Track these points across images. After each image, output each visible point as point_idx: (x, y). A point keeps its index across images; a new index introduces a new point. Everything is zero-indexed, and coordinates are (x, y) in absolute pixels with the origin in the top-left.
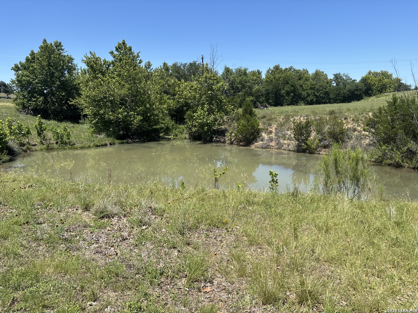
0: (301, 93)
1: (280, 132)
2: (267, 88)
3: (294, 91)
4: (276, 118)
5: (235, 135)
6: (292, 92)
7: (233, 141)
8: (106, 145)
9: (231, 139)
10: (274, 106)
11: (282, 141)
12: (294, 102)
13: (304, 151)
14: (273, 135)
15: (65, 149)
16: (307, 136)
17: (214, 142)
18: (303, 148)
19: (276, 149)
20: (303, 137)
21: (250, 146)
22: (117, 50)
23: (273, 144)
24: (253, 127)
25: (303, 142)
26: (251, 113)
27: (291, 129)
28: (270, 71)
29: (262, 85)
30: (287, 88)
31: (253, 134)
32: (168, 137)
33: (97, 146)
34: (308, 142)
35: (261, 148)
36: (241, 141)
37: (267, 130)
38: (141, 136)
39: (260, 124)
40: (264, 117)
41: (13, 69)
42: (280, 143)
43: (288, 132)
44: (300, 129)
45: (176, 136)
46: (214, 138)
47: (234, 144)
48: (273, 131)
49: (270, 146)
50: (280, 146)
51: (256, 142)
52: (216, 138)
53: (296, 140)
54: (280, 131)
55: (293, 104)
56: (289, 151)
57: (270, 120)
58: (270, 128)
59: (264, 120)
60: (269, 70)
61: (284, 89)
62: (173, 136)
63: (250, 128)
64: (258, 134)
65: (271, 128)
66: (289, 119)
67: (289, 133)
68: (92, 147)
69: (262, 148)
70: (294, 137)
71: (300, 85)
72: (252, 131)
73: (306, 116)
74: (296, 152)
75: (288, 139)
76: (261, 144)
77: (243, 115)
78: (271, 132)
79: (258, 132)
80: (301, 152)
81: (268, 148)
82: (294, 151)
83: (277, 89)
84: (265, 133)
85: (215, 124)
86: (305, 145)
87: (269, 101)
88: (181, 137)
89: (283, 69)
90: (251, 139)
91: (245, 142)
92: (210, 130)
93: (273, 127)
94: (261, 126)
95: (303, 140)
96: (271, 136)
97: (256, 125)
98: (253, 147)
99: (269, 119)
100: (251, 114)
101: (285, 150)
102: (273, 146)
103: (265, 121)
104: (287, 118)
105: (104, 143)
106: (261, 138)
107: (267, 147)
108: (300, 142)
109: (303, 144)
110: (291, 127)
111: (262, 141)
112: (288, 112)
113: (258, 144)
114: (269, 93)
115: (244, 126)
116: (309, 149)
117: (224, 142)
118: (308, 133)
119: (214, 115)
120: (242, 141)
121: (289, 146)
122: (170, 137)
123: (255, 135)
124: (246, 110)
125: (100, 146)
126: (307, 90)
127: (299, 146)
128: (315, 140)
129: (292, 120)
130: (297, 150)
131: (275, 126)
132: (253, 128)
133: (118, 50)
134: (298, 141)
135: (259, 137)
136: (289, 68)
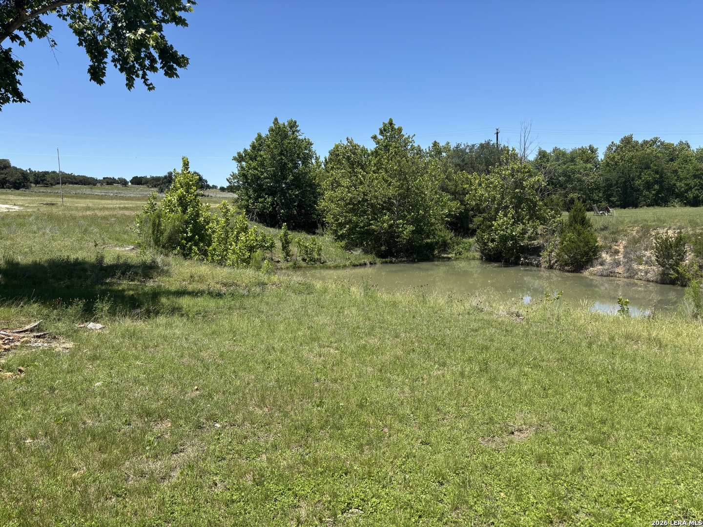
0: (675, 185)
1: (632, 253)
2: (608, 176)
3: (660, 182)
4: (626, 231)
5: (557, 255)
6: (656, 182)
7: (554, 264)
8: (365, 264)
9: (550, 261)
10: (621, 208)
11: (635, 266)
12: (659, 201)
13: (673, 282)
14: (620, 257)
15: (316, 268)
16: (679, 260)
17: (522, 264)
18: (671, 278)
19: (625, 278)
20: (672, 260)
21: (581, 273)
22: (381, 133)
23: (620, 270)
24: (587, 243)
25: (670, 267)
26: (583, 221)
27: (652, 248)
28: (614, 148)
29: (599, 171)
30: (647, 176)
31: (587, 254)
32: (446, 255)
33: (355, 266)
34: (680, 268)
35: (599, 276)
36: (566, 265)
37: (610, 248)
38: (410, 253)
39: (598, 239)
40: (605, 228)
41: (235, 159)
42: (633, 269)
43: (646, 252)
44: (666, 248)
45: (460, 254)
46: (522, 259)
47: (555, 269)
48: (620, 250)
49: (615, 272)
50: (631, 274)
51: (592, 266)
52: (526, 258)
53: (659, 266)
54: (632, 250)
55: (658, 205)
56: (648, 281)
57: (615, 233)
58: (615, 245)
59: (605, 233)
60: (612, 146)
61: (641, 178)
62: (454, 255)
63: (582, 244)
64: (595, 255)
65: (618, 246)
66: (648, 231)
67: (648, 253)
68: (348, 267)
69: (602, 275)
70: (656, 260)
71: (673, 171)
72: (586, 249)
73: (678, 229)
74: (660, 283)
75: (647, 263)
76: (599, 269)
77: (570, 225)
78: (617, 252)
79: (594, 251)
80: (668, 284)
81: (612, 276)
82: (656, 282)
83: (628, 177)
84: (607, 254)
85: (523, 238)
86: (674, 273)
87: (612, 199)
88: (468, 257)
89: (640, 141)
90: (583, 262)
91: (573, 266)
92: (516, 246)
93: (621, 244)
94: (600, 242)
95: (671, 264)
96: (616, 257)
97: (591, 240)
98: (586, 273)
99: (613, 231)
100: (582, 224)
101: (641, 279)
102: (620, 273)
103: (607, 235)
104: (645, 231)
105: (362, 261)
106: (600, 260)
107: (610, 274)
108: (667, 268)
109: (672, 272)
110: (652, 244)
111: (601, 265)
112: (647, 221)
113: (595, 269)
114: (610, 186)
115: (573, 242)
116: (681, 280)
117: (538, 266)
118: (679, 255)
119: (524, 224)
120: (569, 263)
121: (647, 275)
122: (450, 256)
123: (590, 256)
124: (574, 217)
125: (357, 266)
126: (686, 178)
127: (663, 274)
128: (691, 265)
129: (654, 234)
130: (661, 280)
131: (624, 242)
132: (587, 245)
133: (383, 133)
134: (663, 267)
135: (597, 259)
136: (651, 140)
